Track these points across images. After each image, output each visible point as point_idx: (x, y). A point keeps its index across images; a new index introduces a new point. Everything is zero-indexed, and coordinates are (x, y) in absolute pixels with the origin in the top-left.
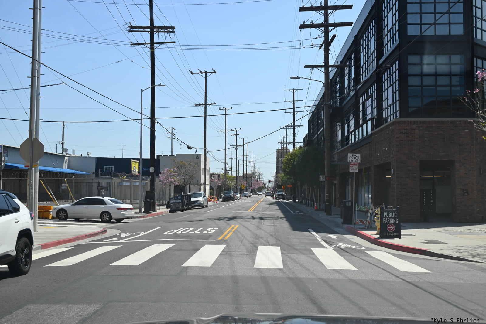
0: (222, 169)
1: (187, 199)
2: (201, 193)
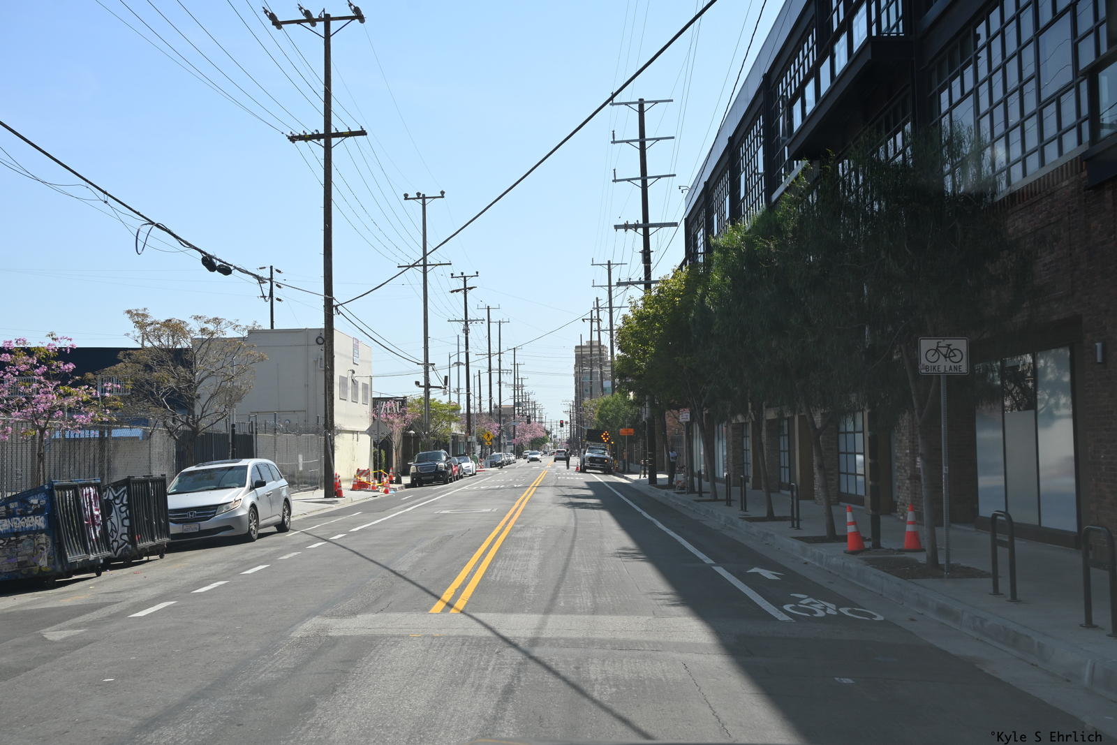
0: (417, 383)
1: (124, 505)
2: (245, 467)
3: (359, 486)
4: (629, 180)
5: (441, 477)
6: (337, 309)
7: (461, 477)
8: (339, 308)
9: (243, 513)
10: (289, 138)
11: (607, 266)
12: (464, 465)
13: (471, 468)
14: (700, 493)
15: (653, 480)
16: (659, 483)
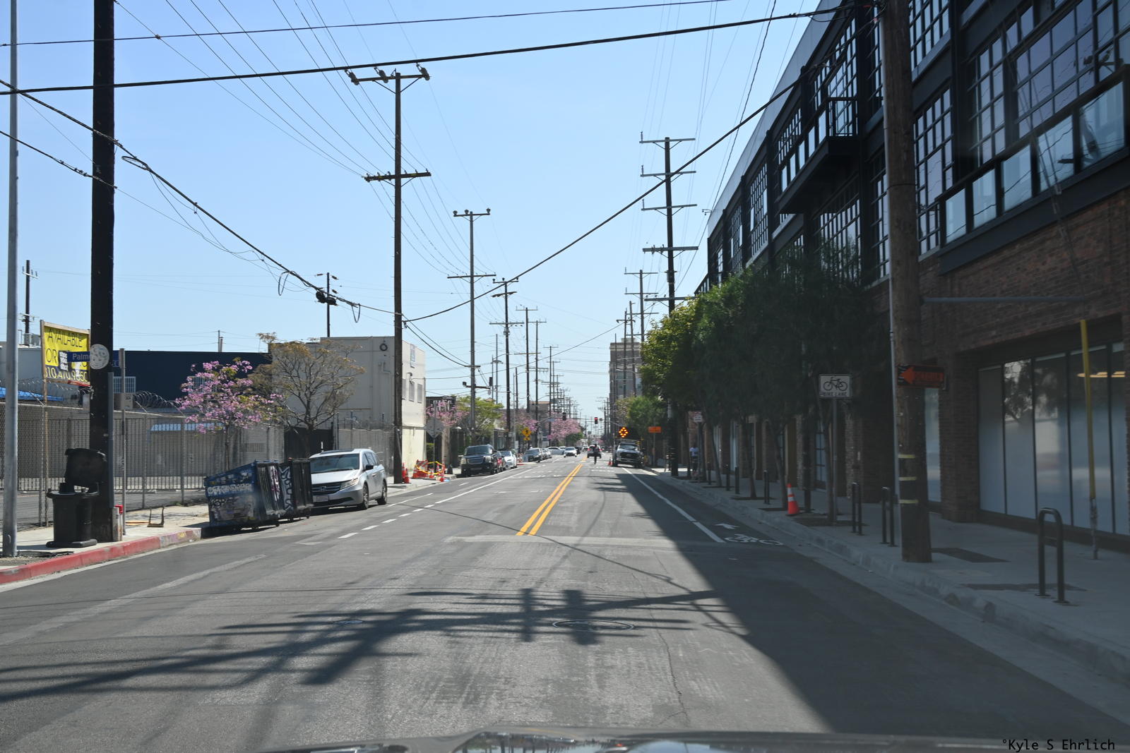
0: (464, 384)
1: (288, 479)
2: (358, 455)
3: (419, 475)
4: (656, 209)
5: (488, 469)
6: (405, 324)
7: (504, 469)
8: (408, 323)
9: (359, 488)
10: (365, 178)
11: (639, 275)
13: (512, 460)
14: (710, 482)
15: (675, 473)
16: (680, 475)
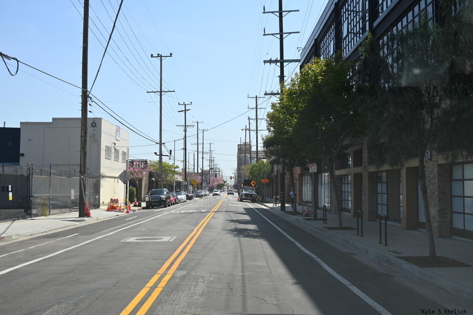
0: (156, 153)
3: (111, 208)
4: (273, 35)
5: (162, 204)
7: (178, 203)
11: (255, 99)
12: (179, 197)
13: (183, 198)
15: (283, 208)
16: (286, 209)
